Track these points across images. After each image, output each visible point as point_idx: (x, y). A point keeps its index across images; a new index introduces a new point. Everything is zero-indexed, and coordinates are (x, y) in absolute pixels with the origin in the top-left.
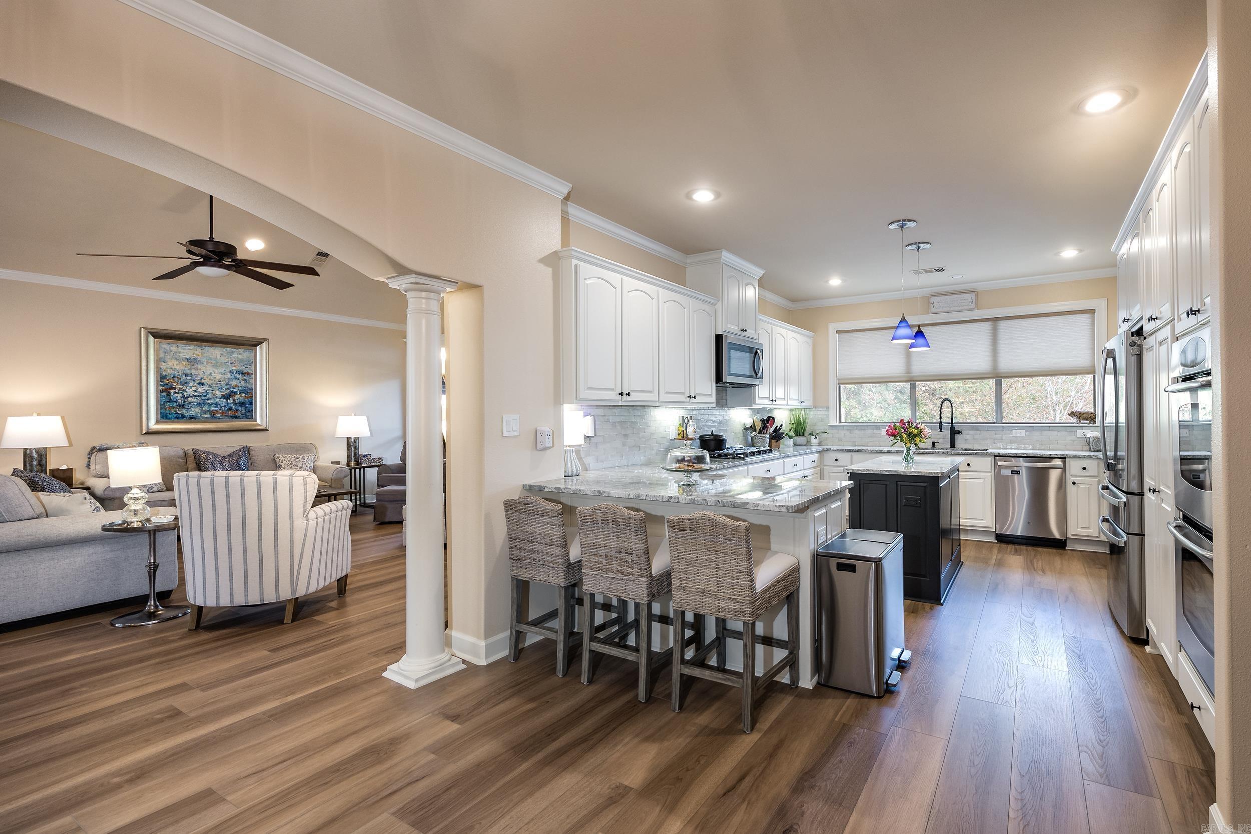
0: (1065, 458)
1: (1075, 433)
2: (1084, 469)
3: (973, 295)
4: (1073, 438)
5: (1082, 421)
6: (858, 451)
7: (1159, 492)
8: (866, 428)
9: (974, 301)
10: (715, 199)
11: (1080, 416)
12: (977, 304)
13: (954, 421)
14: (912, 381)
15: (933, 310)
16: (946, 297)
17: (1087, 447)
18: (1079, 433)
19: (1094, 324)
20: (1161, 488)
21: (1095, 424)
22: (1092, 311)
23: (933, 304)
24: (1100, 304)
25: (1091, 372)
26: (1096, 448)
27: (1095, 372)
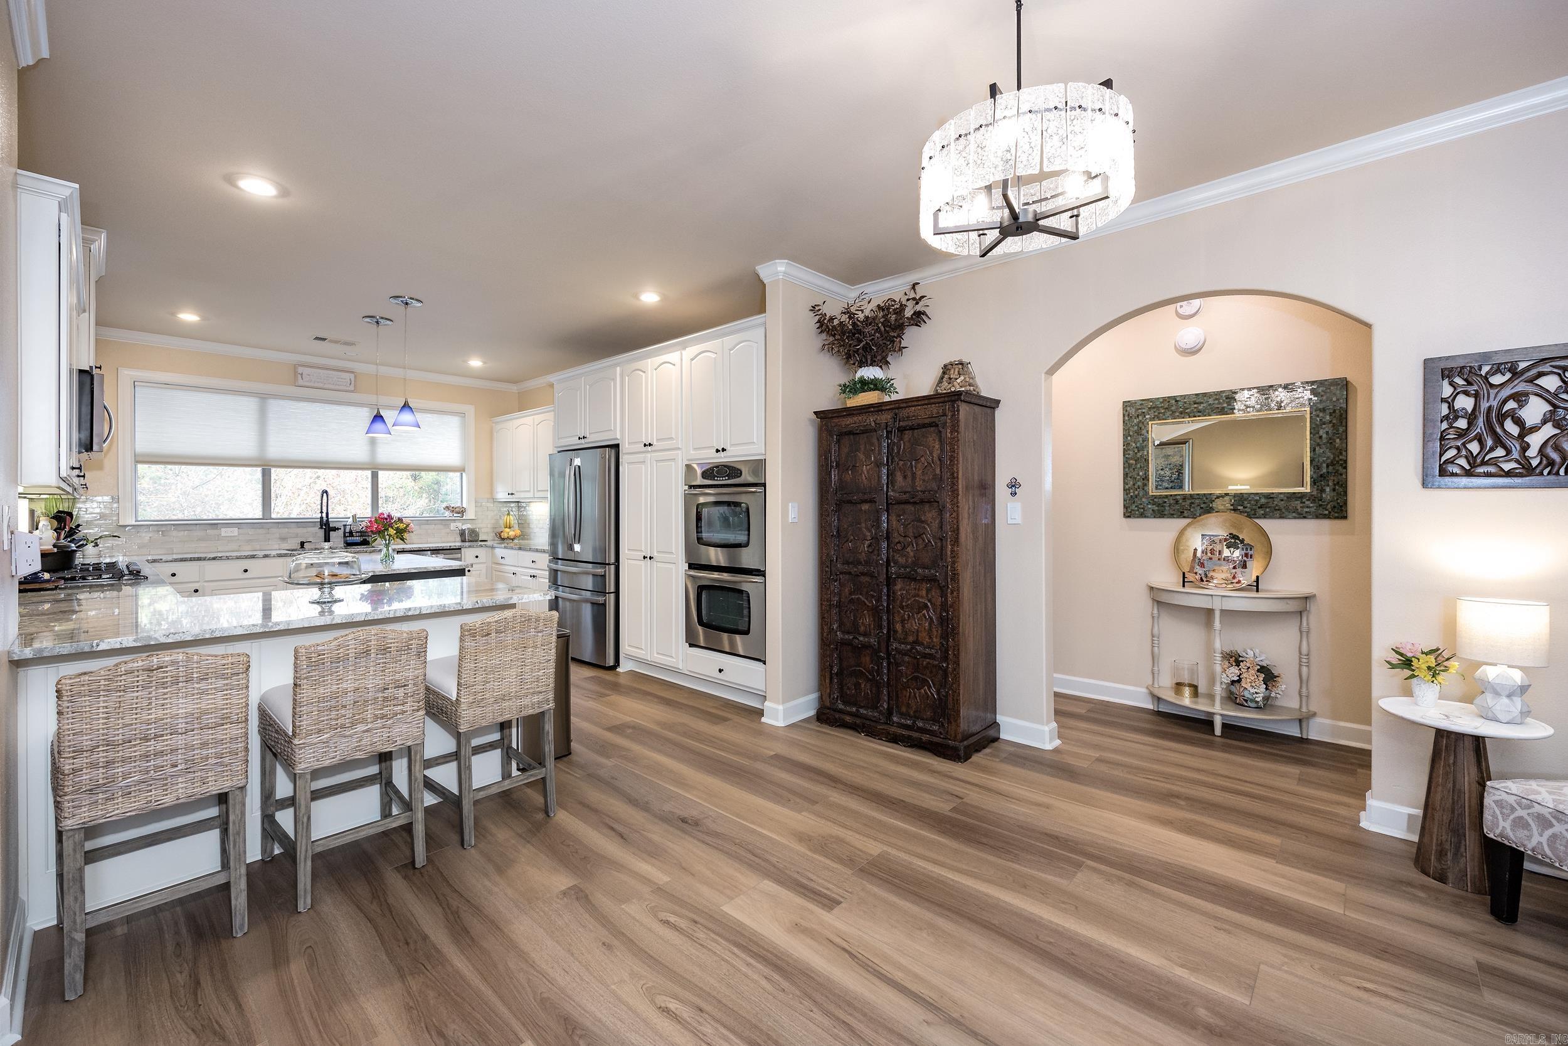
0: (460, 549)
1: (448, 526)
2: (477, 557)
3: (352, 376)
4: (448, 530)
5: (455, 515)
6: (214, 559)
7: (651, 558)
8: (194, 527)
9: (353, 382)
10: (275, 197)
11: (453, 510)
12: (357, 386)
13: (330, 516)
14: (265, 465)
15: (300, 382)
16: (320, 371)
17: (459, 539)
18: (453, 526)
19: (464, 427)
20: (655, 554)
21: (464, 518)
22: (462, 415)
23: (302, 374)
24: (470, 410)
25: (461, 470)
26: (471, 539)
27: (464, 471)
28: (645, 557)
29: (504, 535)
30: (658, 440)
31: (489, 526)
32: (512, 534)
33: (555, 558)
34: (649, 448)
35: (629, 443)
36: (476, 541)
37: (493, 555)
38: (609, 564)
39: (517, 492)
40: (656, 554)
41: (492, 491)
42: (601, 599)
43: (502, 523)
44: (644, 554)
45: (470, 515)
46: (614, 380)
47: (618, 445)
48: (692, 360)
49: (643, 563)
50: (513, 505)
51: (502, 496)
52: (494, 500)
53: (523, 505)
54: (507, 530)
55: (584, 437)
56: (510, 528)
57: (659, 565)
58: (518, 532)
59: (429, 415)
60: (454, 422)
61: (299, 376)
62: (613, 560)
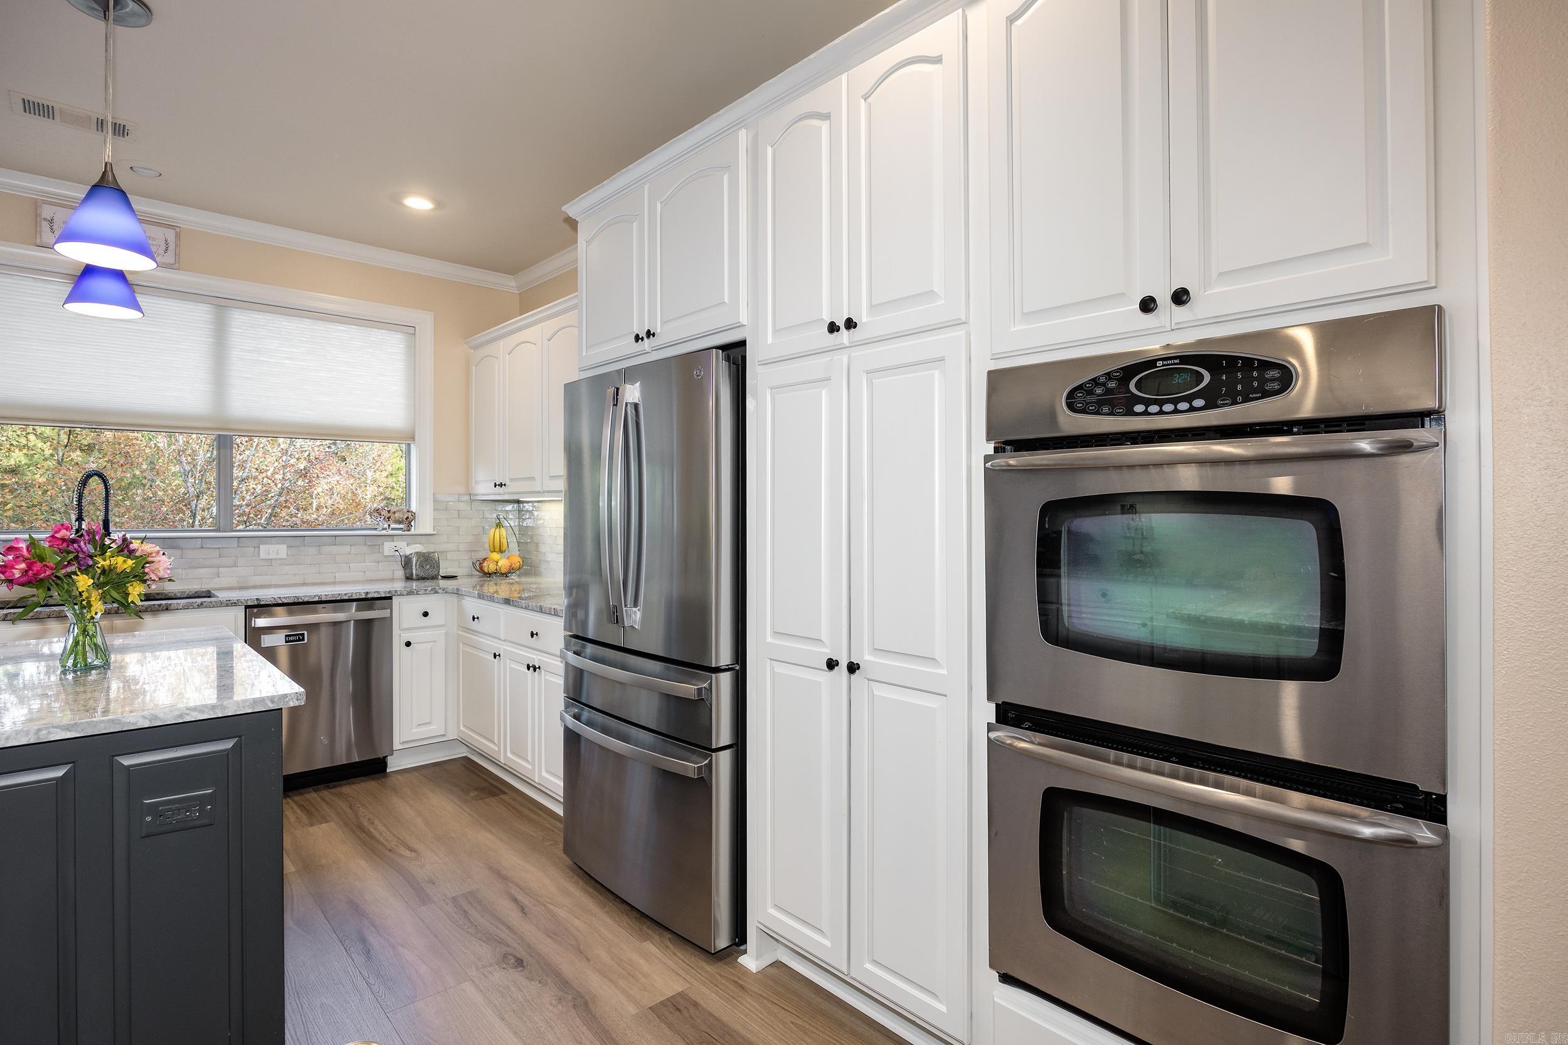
0: (390, 598)
1: (378, 548)
2: (426, 615)
3: (170, 235)
4: (378, 557)
5: (393, 526)
7: (850, 666)
9: (172, 247)
11: (389, 515)
12: (177, 255)
17: (400, 573)
18: (388, 547)
19: (412, 353)
20: (865, 658)
21: (413, 531)
22: (410, 331)
23: (51, 221)
24: (425, 320)
25: (406, 438)
26: (422, 574)
27: (413, 439)
28: (831, 664)
29: (490, 567)
30: (873, 307)
31: (462, 547)
32: (503, 563)
33: (579, 639)
34: (844, 335)
35: (776, 331)
36: (434, 578)
37: (461, 610)
38: (718, 670)
39: (511, 480)
40: (867, 657)
41: (467, 479)
42: (689, 766)
43: (486, 540)
44: (828, 653)
45: (424, 525)
46: (730, 167)
47: (742, 344)
48: (1012, 20)
49: (825, 677)
50: (509, 507)
51: (485, 489)
52: (472, 499)
53: (528, 507)
54: (495, 556)
55: (649, 334)
56: (501, 551)
57: (880, 691)
58: (516, 560)
59: (342, 327)
60: (393, 344)
61: (45, 226)
62: (724, 655)
